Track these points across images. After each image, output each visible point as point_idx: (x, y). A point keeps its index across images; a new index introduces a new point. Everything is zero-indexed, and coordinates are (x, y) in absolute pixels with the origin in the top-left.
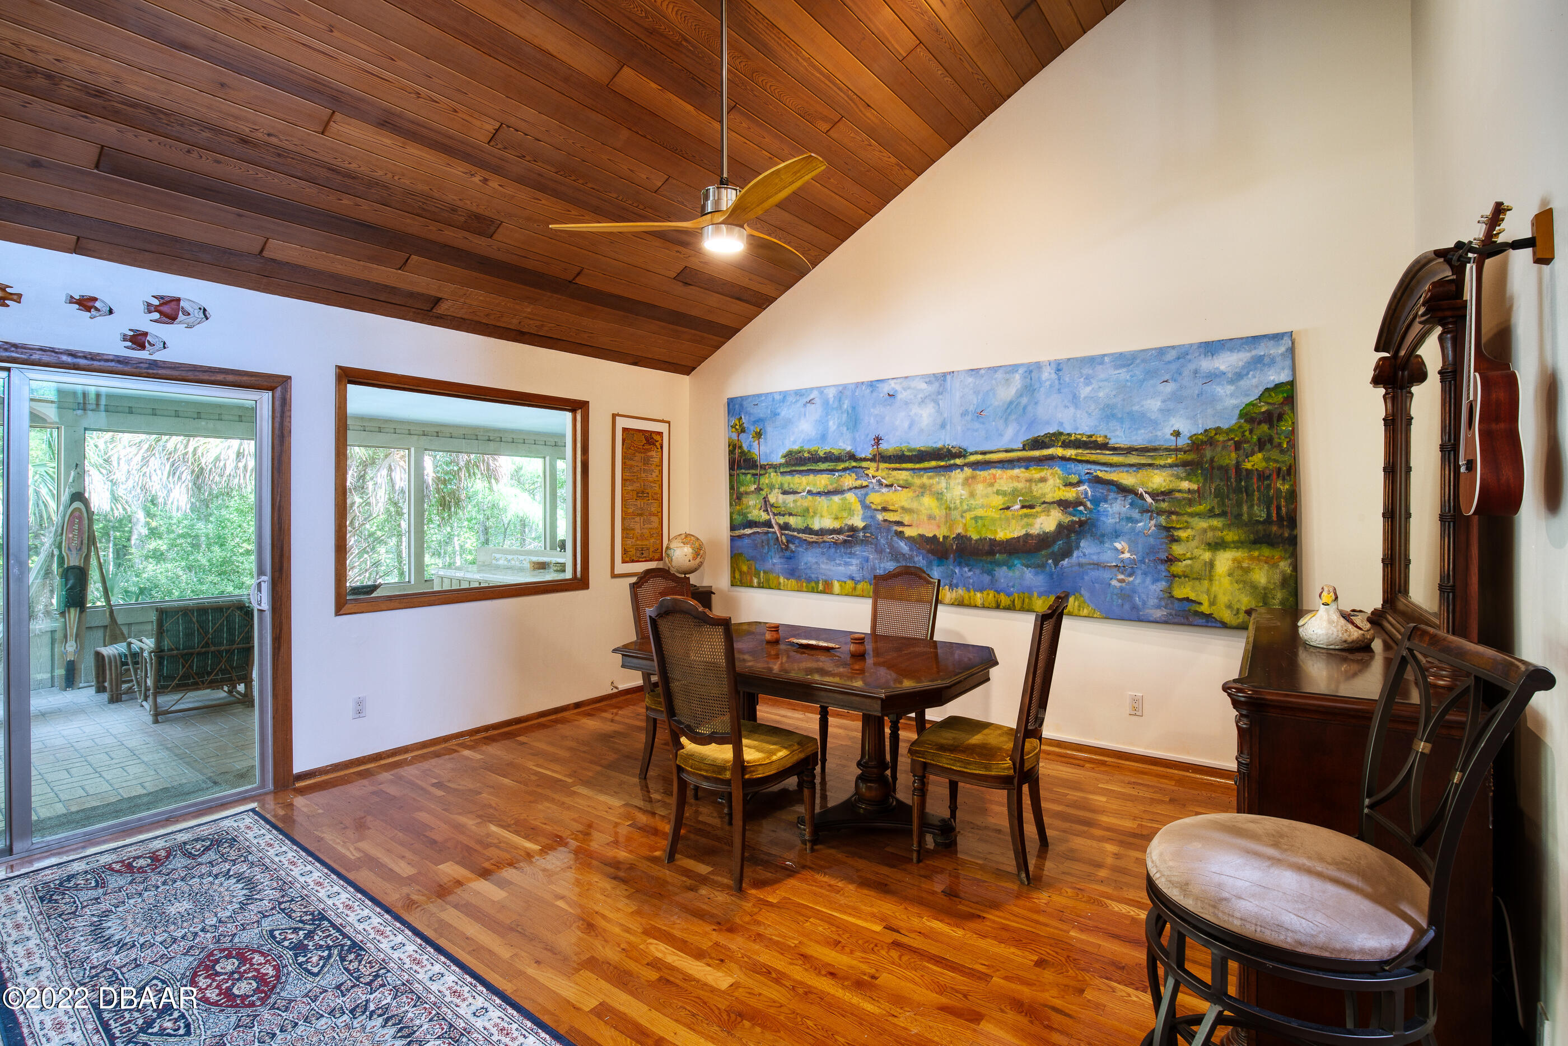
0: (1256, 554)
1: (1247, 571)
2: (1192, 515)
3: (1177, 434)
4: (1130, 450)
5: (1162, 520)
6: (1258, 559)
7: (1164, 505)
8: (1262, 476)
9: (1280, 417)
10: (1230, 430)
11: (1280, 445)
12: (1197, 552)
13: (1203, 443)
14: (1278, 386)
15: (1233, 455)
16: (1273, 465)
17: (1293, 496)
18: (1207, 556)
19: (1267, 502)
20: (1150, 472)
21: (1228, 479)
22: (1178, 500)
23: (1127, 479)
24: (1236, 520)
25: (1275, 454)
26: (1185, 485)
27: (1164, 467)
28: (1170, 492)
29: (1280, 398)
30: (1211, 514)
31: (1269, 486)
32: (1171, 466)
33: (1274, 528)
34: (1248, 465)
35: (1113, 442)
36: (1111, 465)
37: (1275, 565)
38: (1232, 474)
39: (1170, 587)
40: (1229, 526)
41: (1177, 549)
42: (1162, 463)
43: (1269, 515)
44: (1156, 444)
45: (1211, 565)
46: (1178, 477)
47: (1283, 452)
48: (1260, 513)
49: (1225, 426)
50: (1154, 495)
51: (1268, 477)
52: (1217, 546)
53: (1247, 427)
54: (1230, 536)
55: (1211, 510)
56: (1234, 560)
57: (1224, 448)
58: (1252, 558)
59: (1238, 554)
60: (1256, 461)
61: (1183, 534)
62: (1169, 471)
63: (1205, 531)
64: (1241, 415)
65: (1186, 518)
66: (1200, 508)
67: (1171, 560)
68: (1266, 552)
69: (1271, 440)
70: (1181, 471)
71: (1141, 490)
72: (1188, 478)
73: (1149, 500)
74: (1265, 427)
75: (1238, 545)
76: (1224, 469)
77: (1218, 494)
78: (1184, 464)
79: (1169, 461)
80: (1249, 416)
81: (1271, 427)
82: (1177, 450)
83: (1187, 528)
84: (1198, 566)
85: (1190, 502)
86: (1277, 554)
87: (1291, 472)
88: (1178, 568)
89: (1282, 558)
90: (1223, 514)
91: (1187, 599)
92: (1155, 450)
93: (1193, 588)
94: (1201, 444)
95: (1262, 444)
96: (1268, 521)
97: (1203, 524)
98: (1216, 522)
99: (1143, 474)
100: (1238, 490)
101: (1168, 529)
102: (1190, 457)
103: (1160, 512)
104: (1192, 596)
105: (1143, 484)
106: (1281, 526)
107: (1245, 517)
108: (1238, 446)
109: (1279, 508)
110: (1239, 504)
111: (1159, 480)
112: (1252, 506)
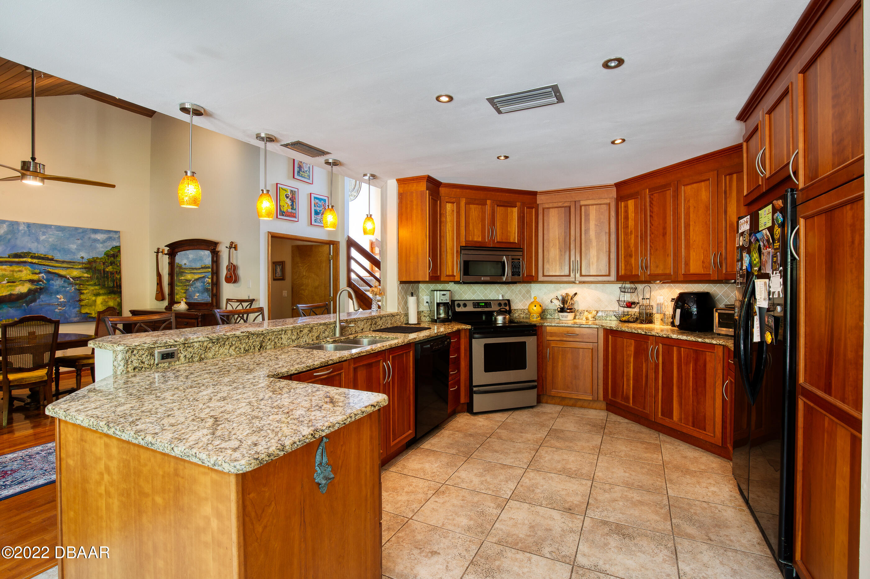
0: (110, 297)
1: (107, 302)
2: (88, 285)
3: (83, 258)
4: (63, 262)
5: (77, 287)
6: (110, 298)
7: (78, 282)
8: (112, 273)
9: (117, 256)
10: (101, 258)
11: (117, 264)
12: (90, 297)
13: (92, 262)
14: (116, 247)
15: (102, 266)
16: (115, 270)
17: (120, 279)
18: (94, 298)
19: (113, 281)
20: (72, 270)
21: (101, 274)
22: (83, 280)
23: (62, 272)
24: (103, 286)
25: (115, 267)
26: (86, 275)
27: (78, 269)
28: (80, 277)
29: (117, 250)
30: (95, 285)
31: (114, 276)
32: (80, 268)
33: (115, 289)
34: (107, 270)
35: (55, 259)
36: (55, 267)
37: (116, 300)
38: (102, 272)
39: (80, 309)
40: (101, 288)
41: (83, 297)
42: (77, 267)
43: (114, 285)
44: (74, 261)
45: (95, 301)
46: (83, 272)
47: (118, 266)
48: (111, 284)
49: (100, 257)
50: (73, 278)
51: (113, 274)
52: (97, 295)
53: (107, 258)
54: (102, 292)
55: (95, 283)
56: (103, 299)
57: (100, 264)
58: (108, 298)
59: (104, 297)
60: (109, 269)
61: (85, 292)
62: (80, 270)
63: (93, 290)
64: (105, 254)
65: (86, 286)
66: (91, 283)
67: (80, 300)
68: (113, 296)
69: (114, 263)
70: (84, 270)
71: (68, 276)
72: (86, 273)
73: (72, 280)
74: (112, 258)
75: (104, 294)
76: (99, 271)
77: (97, 278)
78: (85, 268)
79: (80, 267)
80: (107, 254)
81: (114, 258)
82: (83, 263)
83: (86, 289)
84: (90, 302)
85: (88, 281)
86: (116, 296)
87: (119, 273)
88: (83, 303)
89: (118, 298)
90: (99, 285)
91: (87, 313)
92: (74, 262)
93: (89, 309)
94: (90, 262)
95: (112, 264)
96: (113, 287)
97: (92, 288)
98: (96, 287)
99: (68, 271)
100: (104, 277)
101: (79, 290)
102: (87, 266)
103: (76, 284)
104: (88, 312)
105: (69, 274)
106: (117, 288)
107: (106, 286)
108: (104, 263)
109: (117, 283)
110: (104, 282)
111: (75, 273)
112: (108, 283)
